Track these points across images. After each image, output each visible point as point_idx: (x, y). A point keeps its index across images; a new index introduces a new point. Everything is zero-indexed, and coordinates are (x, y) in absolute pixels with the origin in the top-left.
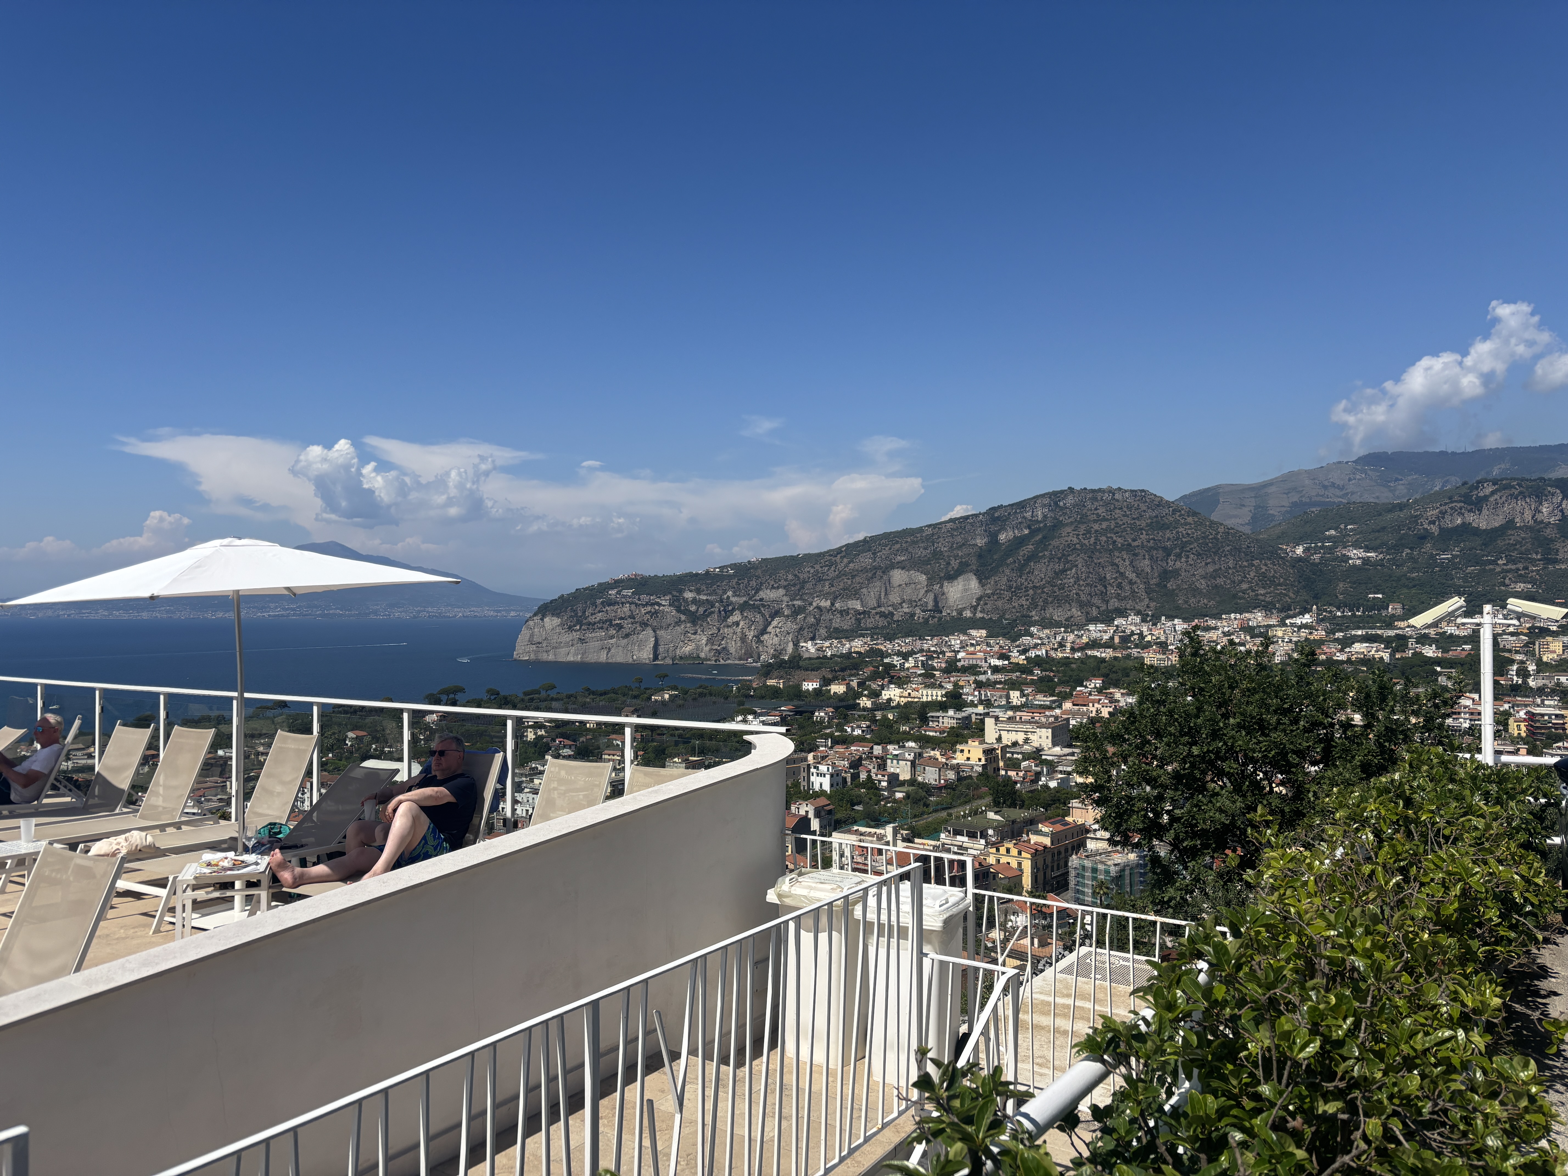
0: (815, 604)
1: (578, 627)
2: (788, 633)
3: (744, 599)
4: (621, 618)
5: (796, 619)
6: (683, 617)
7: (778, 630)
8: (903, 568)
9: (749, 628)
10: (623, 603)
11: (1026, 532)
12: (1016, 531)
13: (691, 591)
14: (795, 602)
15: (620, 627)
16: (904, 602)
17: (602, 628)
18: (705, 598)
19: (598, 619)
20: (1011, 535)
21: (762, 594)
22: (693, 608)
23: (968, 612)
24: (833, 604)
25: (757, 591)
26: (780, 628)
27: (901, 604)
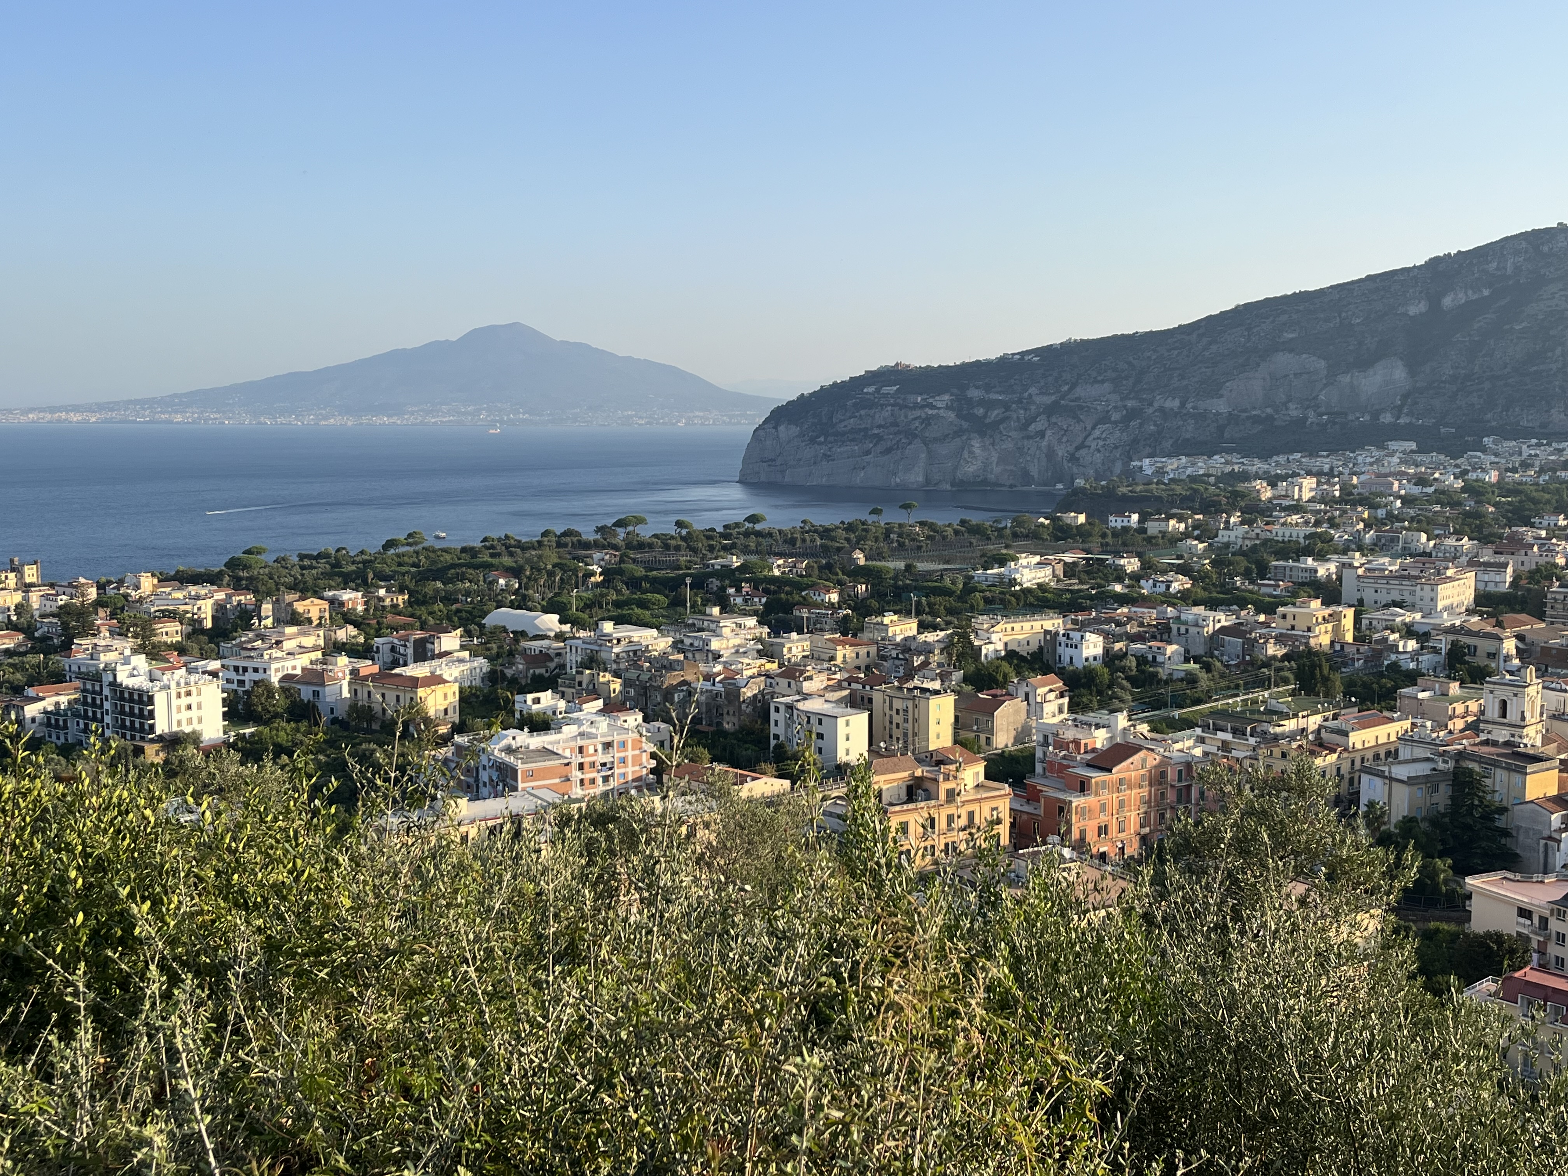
0: (1156, 405)
1: (822, 439)
2: (1116, 447)
3: (1053, 398)
4: (879, 427)
5: (1128, 426)
6: (965, 425)
7: (1101, 443)
8: (1291, 351)
9: (1060, 441)
10: (882, 405)
11: (1486, 293)
12: (1470, 292)
13: (977, 388)
14: (1127, 402)
15: (879, 438)
16: (1290, 401)
17: (853, 440)
18: (996, 397)
19: (849, 427)
20: (1462, 298)
21: (1079, 392)
22: (980, 411)
23: (1388, 415)
24: (1183, 405)
25: (1073, 387)
26: (1104, 440)
27: (1285, 404)
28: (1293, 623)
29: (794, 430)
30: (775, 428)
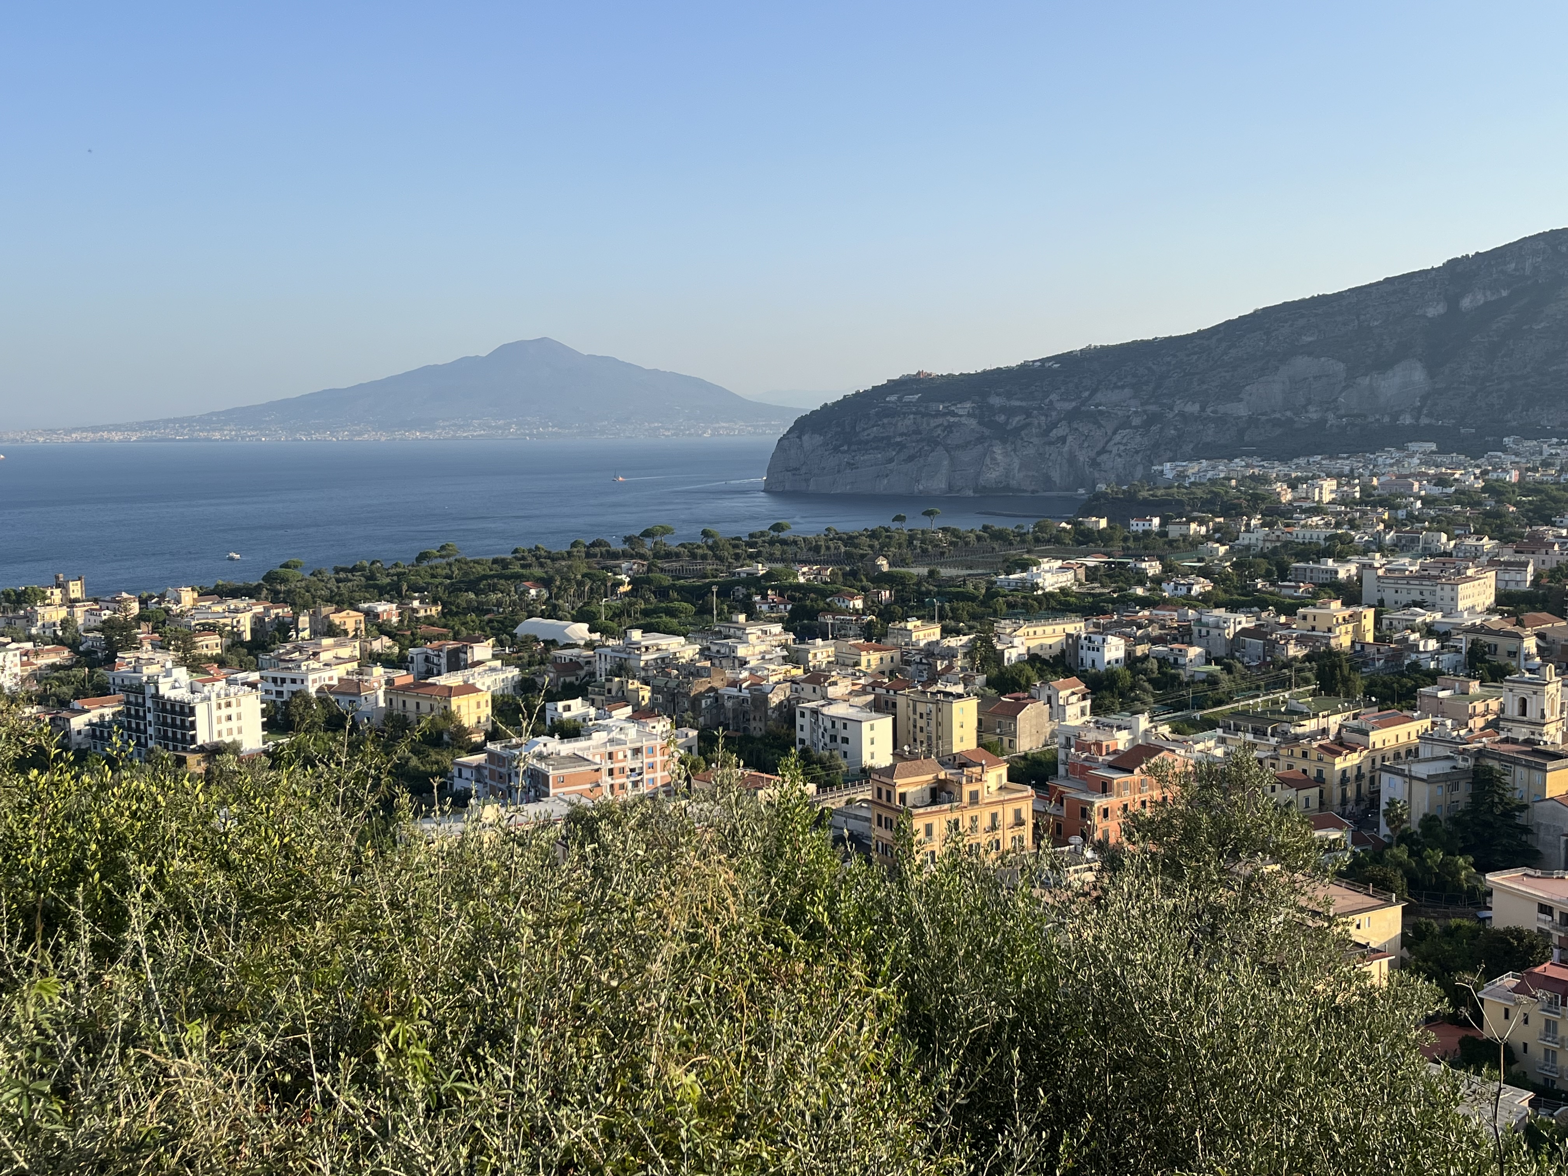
0: (1176, 409)
1: (845, 448)
2: (1137, 452)
3: (1074, 404)
4: (902, 435)
5: (1148, 431)
6: (987, 432)
7: (1122, 448)
8: (1310, 354)
9: (1081, 447)
10: (904, 414)
11: (1504, 293)
12: (1488, 293)
13: (998, 395)
14: (1148, 407)
15: (901, 446)
16: (1310, 404)
17: (877, 448)
18: (1017, 403)
19: (872, 436)
20: (1480, 299)
21: (1099, 397)
22: (1002, 418)
23: (1408, 416)
24: (1203, 409)
25: (1094, 392)
26: (1126, 445)
27: (1305, 407)
28: (1314, 624)
29: (818, 439)
30: (799, 437)
